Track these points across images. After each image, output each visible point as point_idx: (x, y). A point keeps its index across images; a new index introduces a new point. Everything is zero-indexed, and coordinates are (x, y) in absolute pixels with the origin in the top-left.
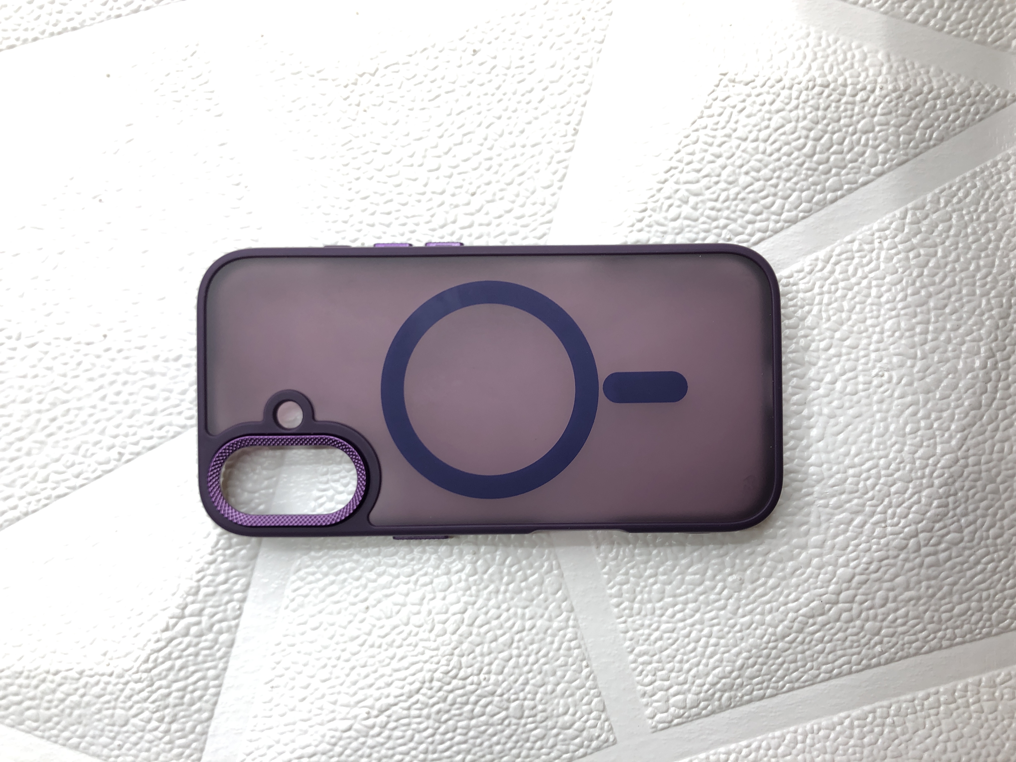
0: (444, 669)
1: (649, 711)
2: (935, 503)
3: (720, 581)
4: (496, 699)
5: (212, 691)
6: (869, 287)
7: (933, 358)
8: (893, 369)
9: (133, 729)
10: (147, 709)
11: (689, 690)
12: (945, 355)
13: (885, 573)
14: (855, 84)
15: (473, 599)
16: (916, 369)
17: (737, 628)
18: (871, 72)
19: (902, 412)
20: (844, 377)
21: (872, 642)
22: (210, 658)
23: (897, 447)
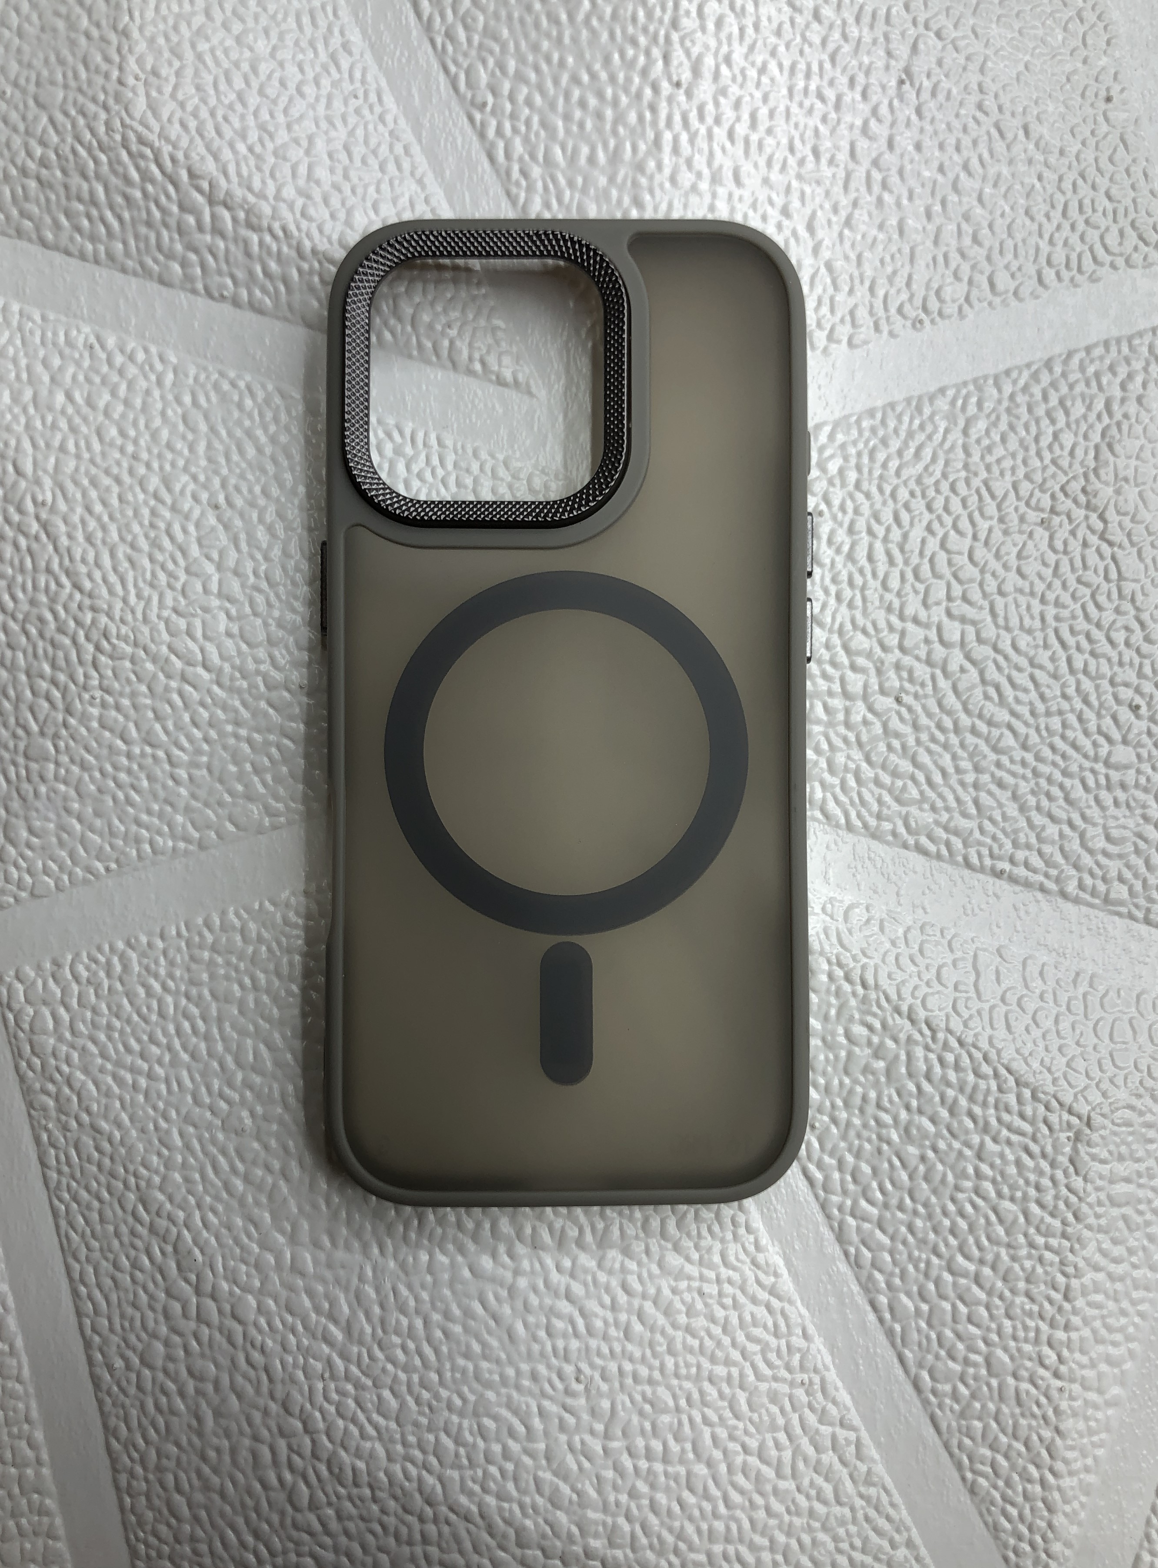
0: (114, 631)
1: (30, 972)
2: (361, 1465)
3: (242, 1096)
4: (60, 717)
5: (89, 247)
6: (728, 1362)
7: (605, 1468)
8: (588, 1398)
9: (30, 116)
10: (63, 141)
11: (60, 1039)
12: (609, 1488)
13: (245, 1377)
14: (1069, 1345)
15: (226, 682)
16: (588, 1438)
17: (163, 1124)
18: (1089, 1374)
19: (516, 1412)
20: (576, 1314)
21: (130, 1354)
22: (142, 245)
23: (458, 1402)
